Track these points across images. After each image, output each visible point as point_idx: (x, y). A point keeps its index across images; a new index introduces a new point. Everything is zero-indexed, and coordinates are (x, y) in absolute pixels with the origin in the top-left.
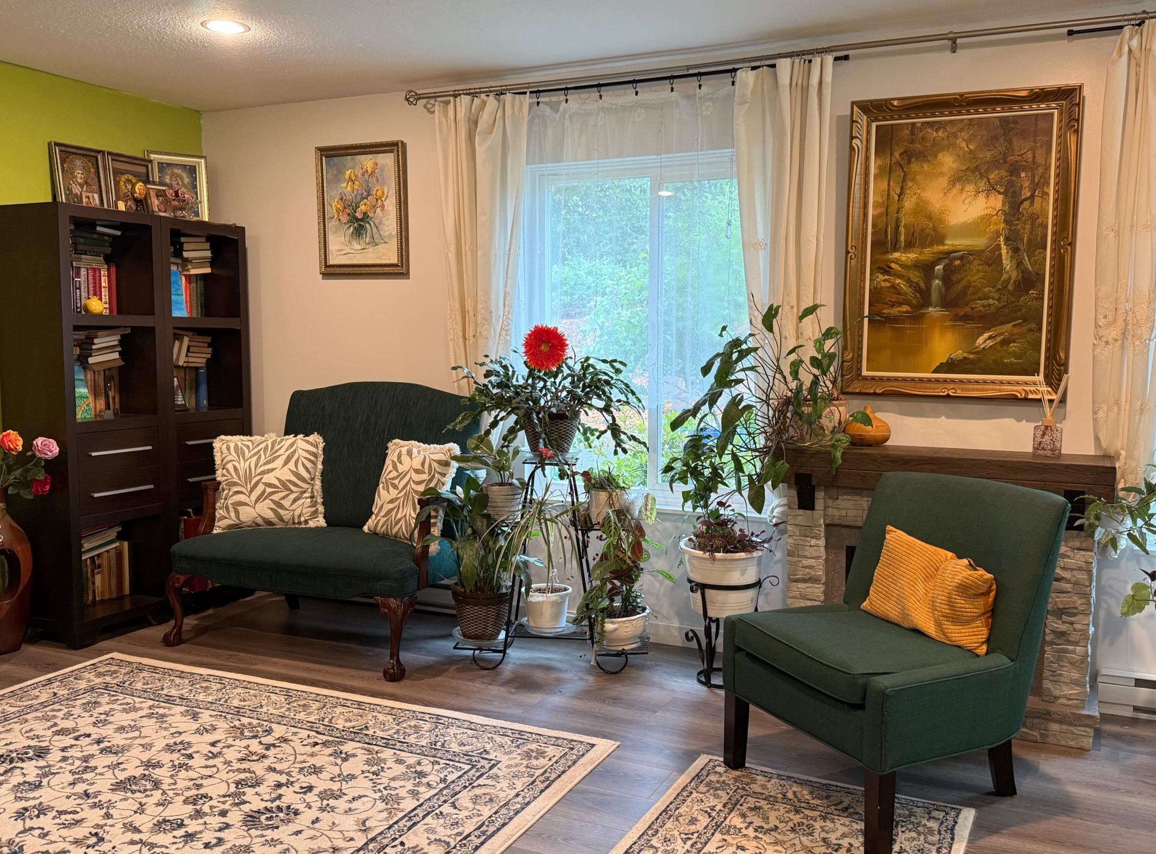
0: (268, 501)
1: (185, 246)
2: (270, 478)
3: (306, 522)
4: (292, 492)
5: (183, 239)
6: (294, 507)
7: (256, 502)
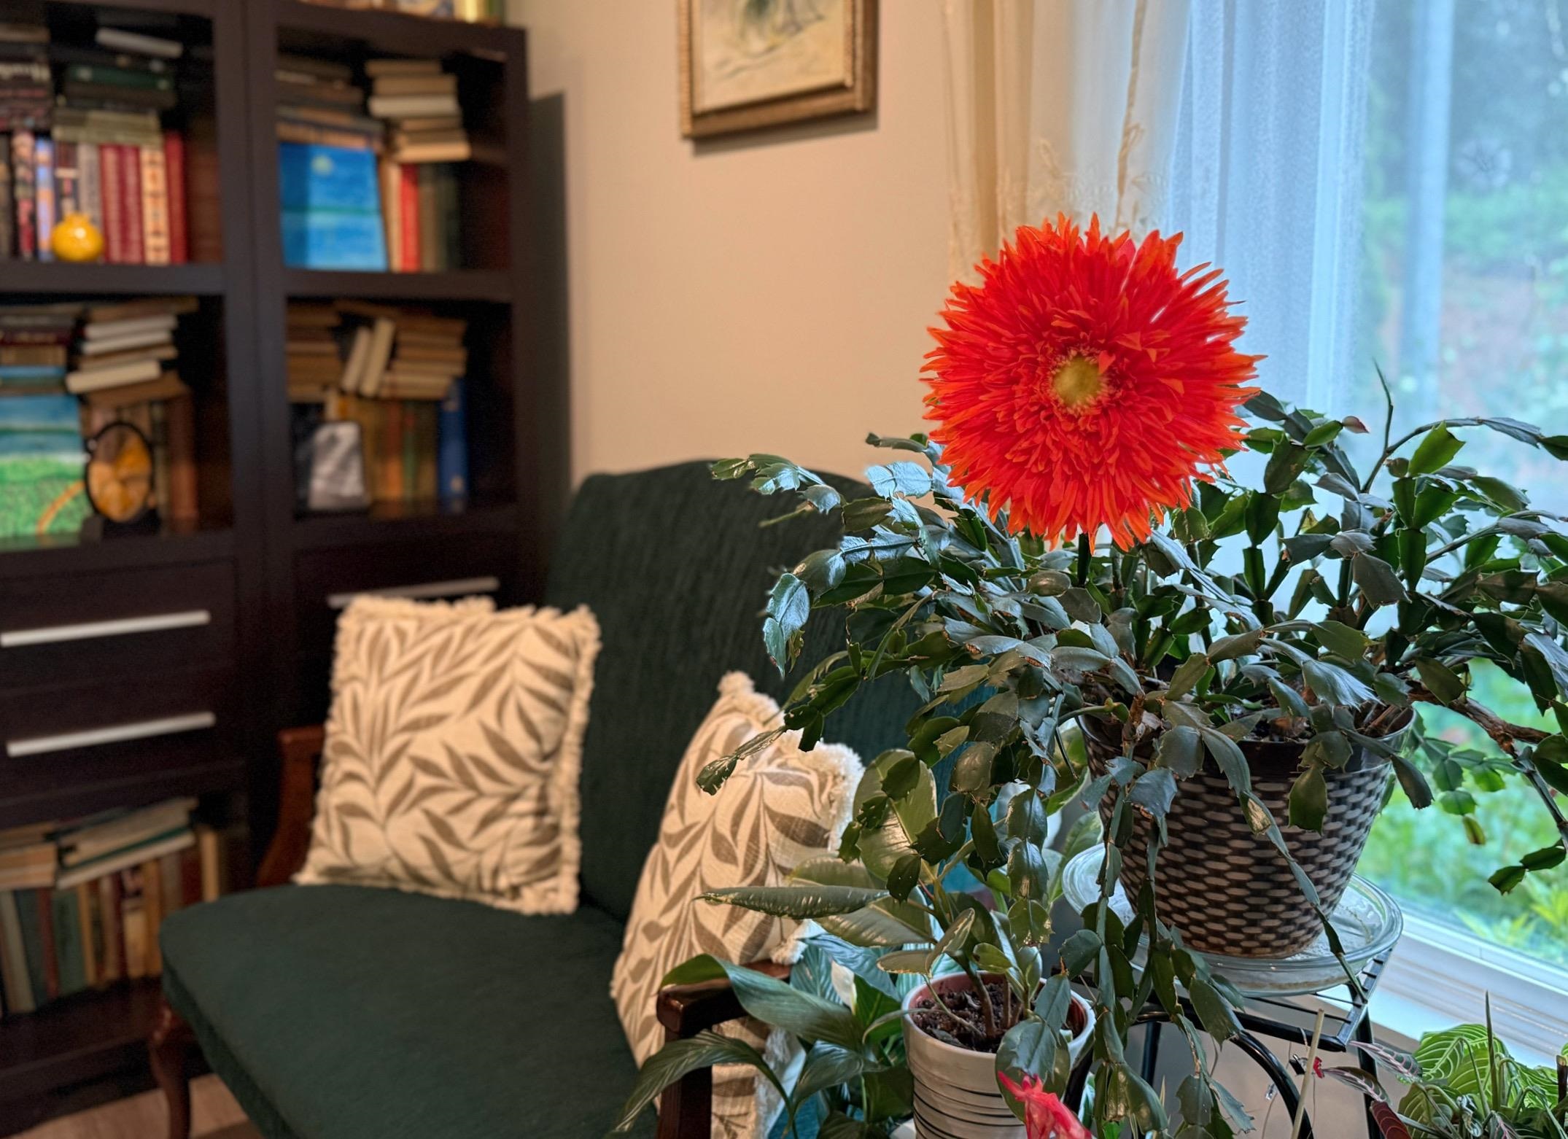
0: (417, 814)
1: (382, 85)
2: (428, 745)
3: (515, 891)
4: (480, 794)
5: (374, 68)
6: (478, 843)
7: (393, 807)
